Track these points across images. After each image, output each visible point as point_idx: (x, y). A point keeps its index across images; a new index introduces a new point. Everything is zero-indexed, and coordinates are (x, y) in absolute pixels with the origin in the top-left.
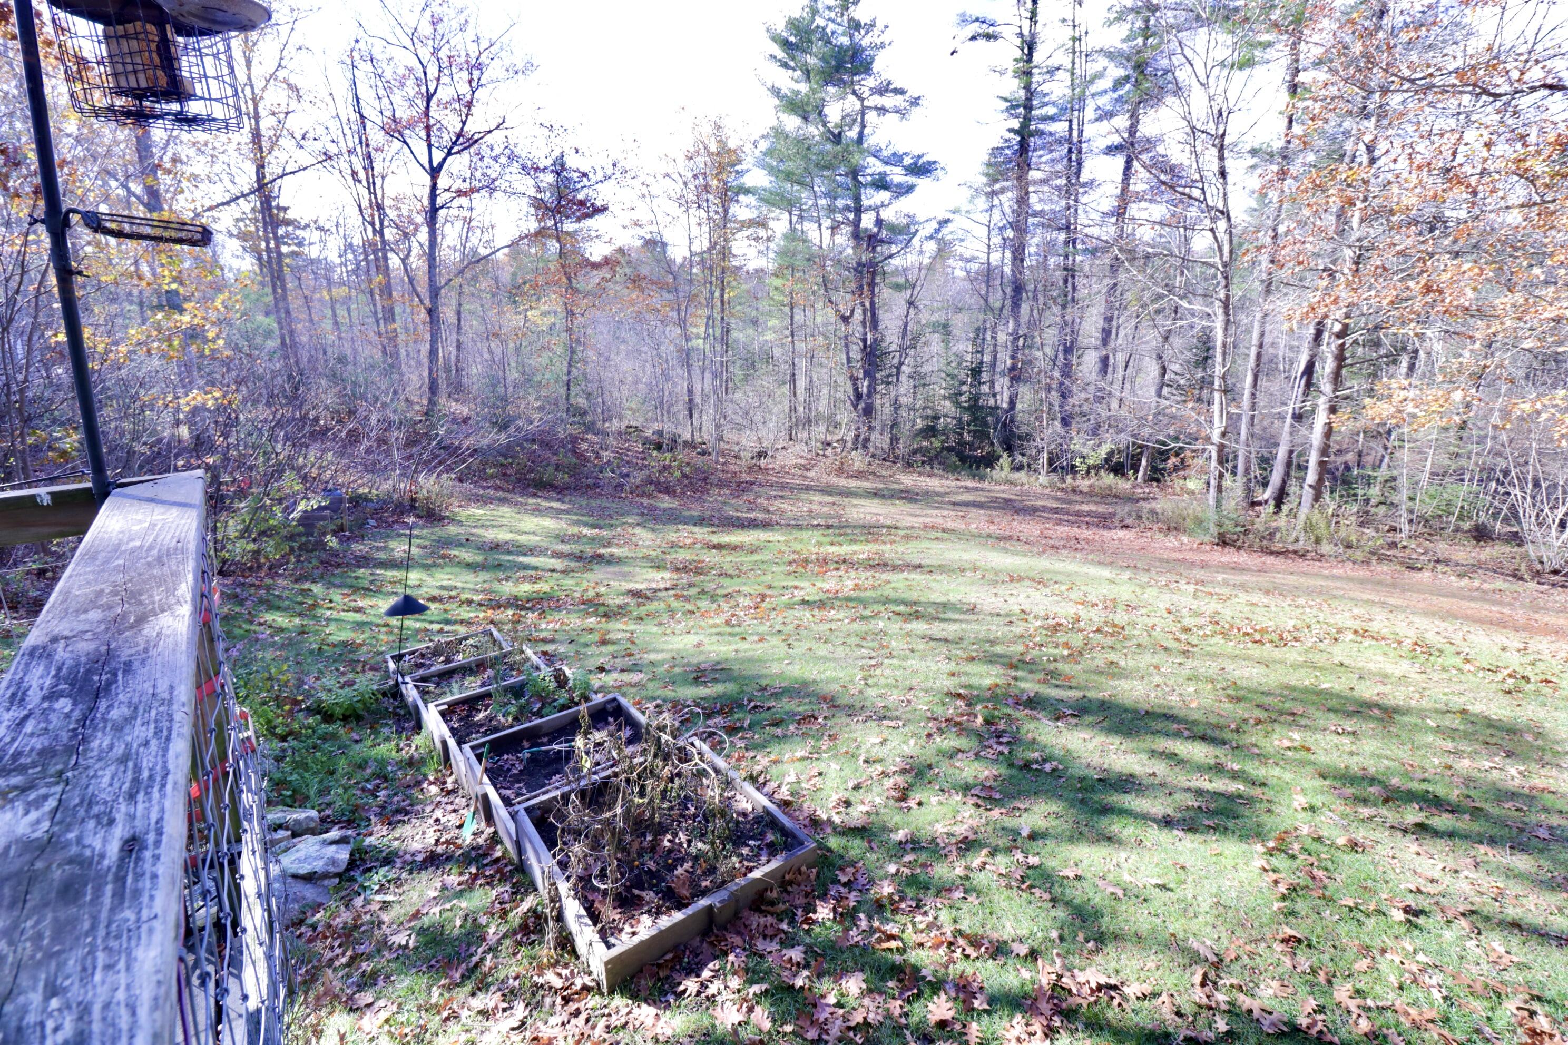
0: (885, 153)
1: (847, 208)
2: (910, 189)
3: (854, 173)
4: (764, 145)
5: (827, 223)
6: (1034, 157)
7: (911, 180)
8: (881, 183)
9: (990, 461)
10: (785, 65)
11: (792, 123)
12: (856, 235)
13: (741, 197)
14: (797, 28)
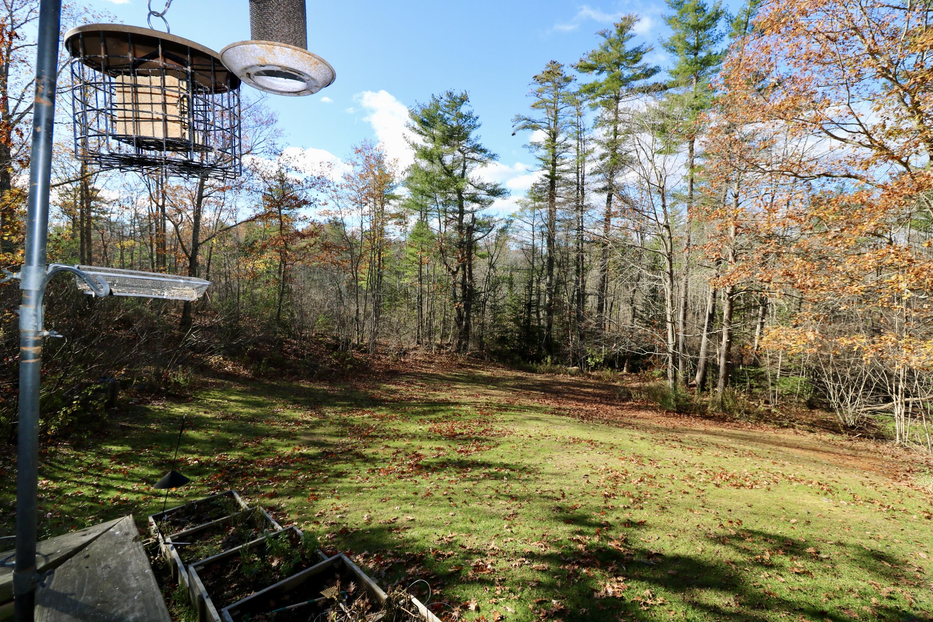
0: (477, 183)
1: (454, 211)
2: (491, 202)
3: (459, 192)
4: (407, 175)
5: (443, 219)
6: (558, 190)
7: (491, 198)
8: (474, 199)
9: (539, 359)
10: (421, 133)
11: (424, 164)
12: (460, 228)
13: (391, 201)
14: (428, 115)
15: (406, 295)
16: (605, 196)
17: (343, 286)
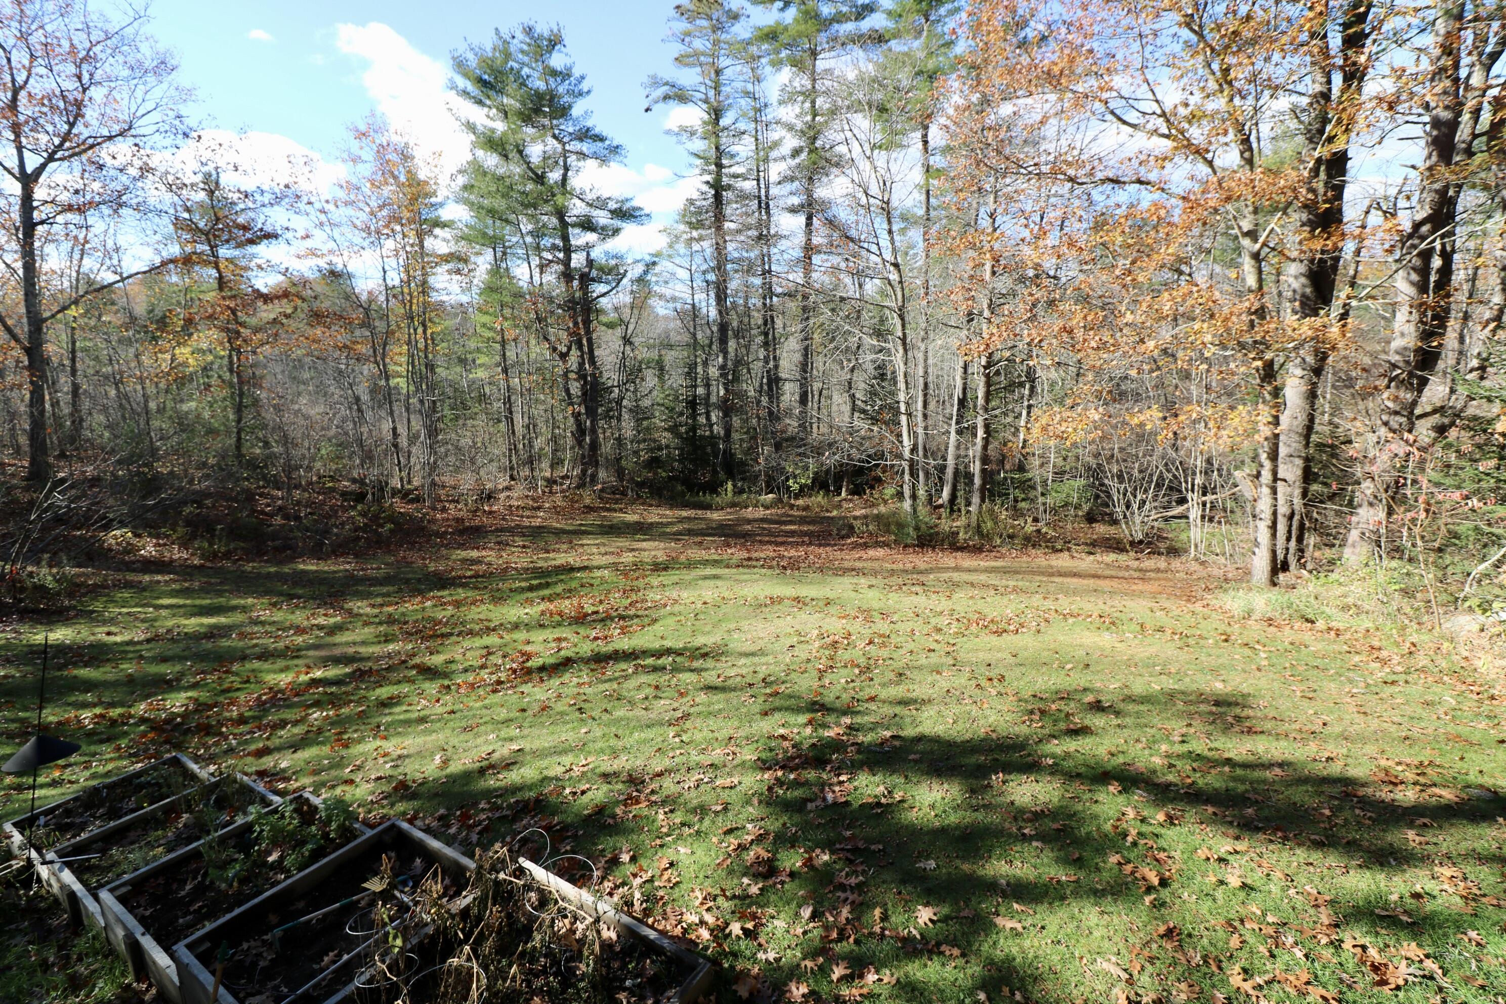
0: (589, 197)
1: (554, 247)
2: (616, 231)
3: (560, 214)
4: (461, 180)
5: (535, 261)
6: (728, 211)
7: (617, 223)
8: (587, 225)
9: (714, 487)
10: (480, 102)
11: (491, 160)
12: (567, 275)
13: (437, 231)
14: (491, 68)
15: (482, 398)
16: (801, 219)
17: (363, 391)
